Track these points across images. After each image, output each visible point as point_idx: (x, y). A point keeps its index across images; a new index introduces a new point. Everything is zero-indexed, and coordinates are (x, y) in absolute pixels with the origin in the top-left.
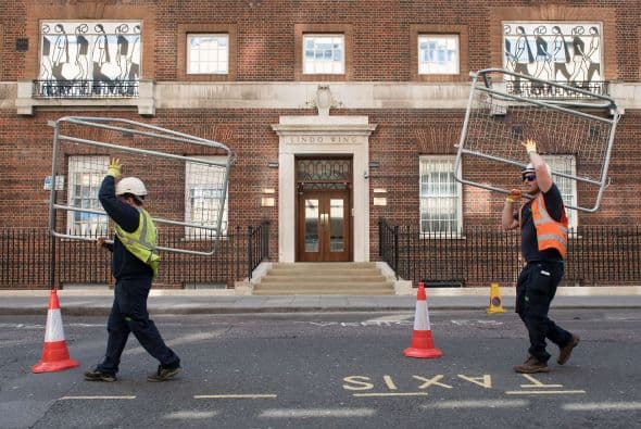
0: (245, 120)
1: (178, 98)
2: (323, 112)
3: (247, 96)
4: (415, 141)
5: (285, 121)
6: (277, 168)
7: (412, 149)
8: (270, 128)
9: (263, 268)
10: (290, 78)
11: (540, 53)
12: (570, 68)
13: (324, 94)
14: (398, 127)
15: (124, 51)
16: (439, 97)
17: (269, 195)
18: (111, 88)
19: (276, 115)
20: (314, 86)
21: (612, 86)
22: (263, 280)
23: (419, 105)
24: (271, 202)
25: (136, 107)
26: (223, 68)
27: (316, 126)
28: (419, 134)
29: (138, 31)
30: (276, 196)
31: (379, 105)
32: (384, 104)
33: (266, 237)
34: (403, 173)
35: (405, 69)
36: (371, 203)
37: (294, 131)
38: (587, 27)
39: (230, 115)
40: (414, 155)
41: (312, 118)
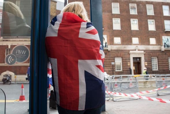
0: (124, 52)
1: (113, 48)
2: (137, 50)
3: (124, 48)
4: (151, 55)
5: (131, 52)
6: (130, 59)
7: (150, 56)
8: (129, 53)
10: (131, 44)
11: (168, 41)
13: (137, 47)
14: (148, 53)
16: (154, 48)
17: (129, 64)
19: (129, 51)
20: (135, 46)
23: (151, 49)
25: (108, 49)
26: (120, 43)
27: (136, 53)
28: (151, 54)
31: (145, 49)
34: (149, 60)
35: (148, 43)
36: (145, 65)
39: (122, 51)
40: (151, 57)
41: (135, 51)
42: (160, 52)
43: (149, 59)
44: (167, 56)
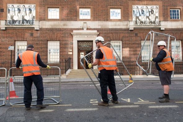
0: (64, 32)
1: (46, 25)
2: (85, 29)
3: (64, 25)
4: (109, 37)
5: (74, 31)
6: (73, 44)
7: (109, 39)
8: (71, 33)
9: (69, 71)
10: (76, 20)
11: (142, 13)
12: (150, 17)
13: (85, 24)
14: (105, 33)
15: (31, 12)
16: (116, 25)
17: (70, 51)
18: (27, 22)
19: (72, 30)
20: (82, 22)
21: (161, 22)
22: (69, 74)
23: (110, 27)
24: (71, 53)
25: (34, 28)
26: (58, 17)
27: (83, 33)
28: (111, 35)
29: (34, 7)
30: (72, 52)
31: (100, 27)
32: (101, 27)
33: (70, 63)
35: (107, 18)
37: (77, 34)
38: (155, 7)
39: (60, 30)
41: (82, 31)
44: (139, 39)
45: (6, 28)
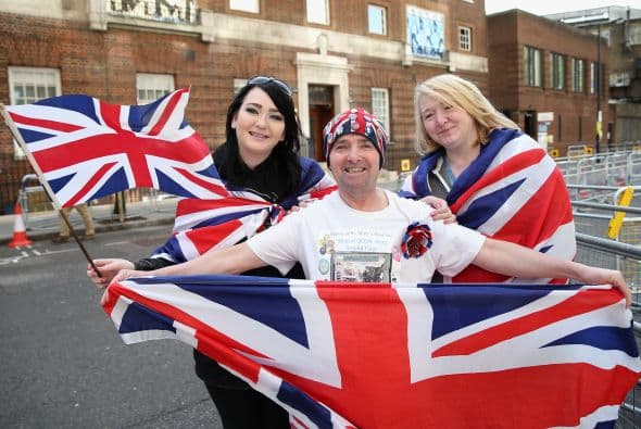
2: (324, 53)
3: (274, 34)
4: (370, 78)
5: (300, 56)
6: (297, 93)
7: (368, 83)
13: (324, 39)
18: (172, 12)
20: (316, 32)
21: (450, 53)
23: (370, 54)
25: (201, 34)
28: (372, 73)
32: (353, 51)
34: (365, 100)
35: (363, 27)
38: (439, 16)
40: (369, 88)
41: (317, 55)
42: (398, 68)
43: (363, 96)
45: (109, 23)
